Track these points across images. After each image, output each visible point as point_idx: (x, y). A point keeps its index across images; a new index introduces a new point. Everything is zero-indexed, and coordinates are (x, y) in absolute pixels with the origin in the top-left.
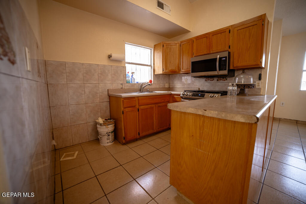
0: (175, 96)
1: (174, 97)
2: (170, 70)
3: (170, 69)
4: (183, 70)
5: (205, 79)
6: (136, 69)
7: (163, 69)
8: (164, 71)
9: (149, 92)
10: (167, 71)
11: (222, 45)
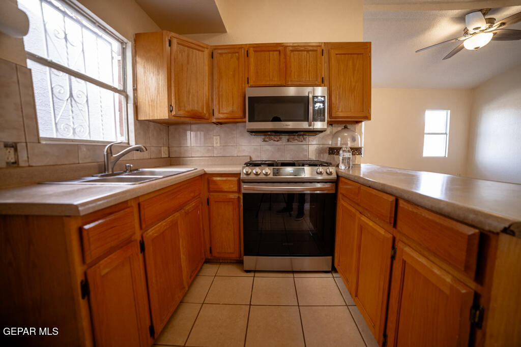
0: (215, 179)
1: (214, 181)
2: (188, 112)
3: (189, 108)
4: (221, 116)
5: (263, 137)
6: (71, 95)
7: (170, 106)
8: (174, 113)
9: (131, 171)
10: (181, 113)
11: (309, 73)
